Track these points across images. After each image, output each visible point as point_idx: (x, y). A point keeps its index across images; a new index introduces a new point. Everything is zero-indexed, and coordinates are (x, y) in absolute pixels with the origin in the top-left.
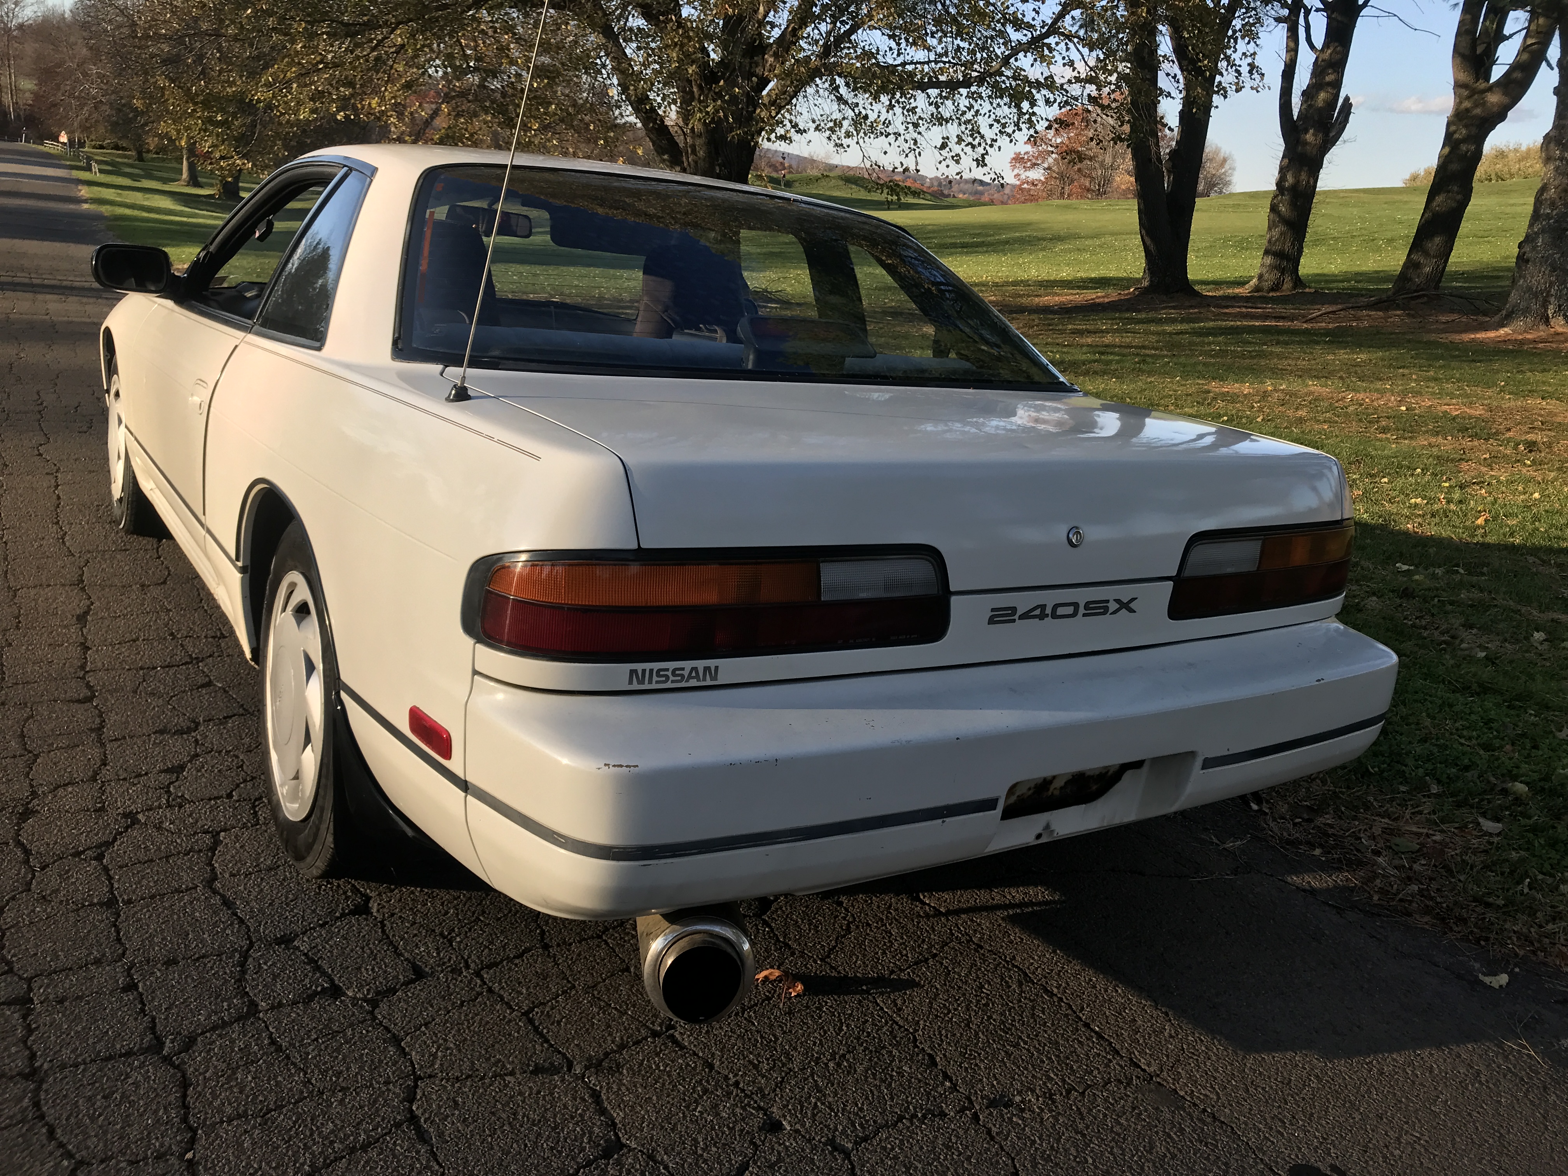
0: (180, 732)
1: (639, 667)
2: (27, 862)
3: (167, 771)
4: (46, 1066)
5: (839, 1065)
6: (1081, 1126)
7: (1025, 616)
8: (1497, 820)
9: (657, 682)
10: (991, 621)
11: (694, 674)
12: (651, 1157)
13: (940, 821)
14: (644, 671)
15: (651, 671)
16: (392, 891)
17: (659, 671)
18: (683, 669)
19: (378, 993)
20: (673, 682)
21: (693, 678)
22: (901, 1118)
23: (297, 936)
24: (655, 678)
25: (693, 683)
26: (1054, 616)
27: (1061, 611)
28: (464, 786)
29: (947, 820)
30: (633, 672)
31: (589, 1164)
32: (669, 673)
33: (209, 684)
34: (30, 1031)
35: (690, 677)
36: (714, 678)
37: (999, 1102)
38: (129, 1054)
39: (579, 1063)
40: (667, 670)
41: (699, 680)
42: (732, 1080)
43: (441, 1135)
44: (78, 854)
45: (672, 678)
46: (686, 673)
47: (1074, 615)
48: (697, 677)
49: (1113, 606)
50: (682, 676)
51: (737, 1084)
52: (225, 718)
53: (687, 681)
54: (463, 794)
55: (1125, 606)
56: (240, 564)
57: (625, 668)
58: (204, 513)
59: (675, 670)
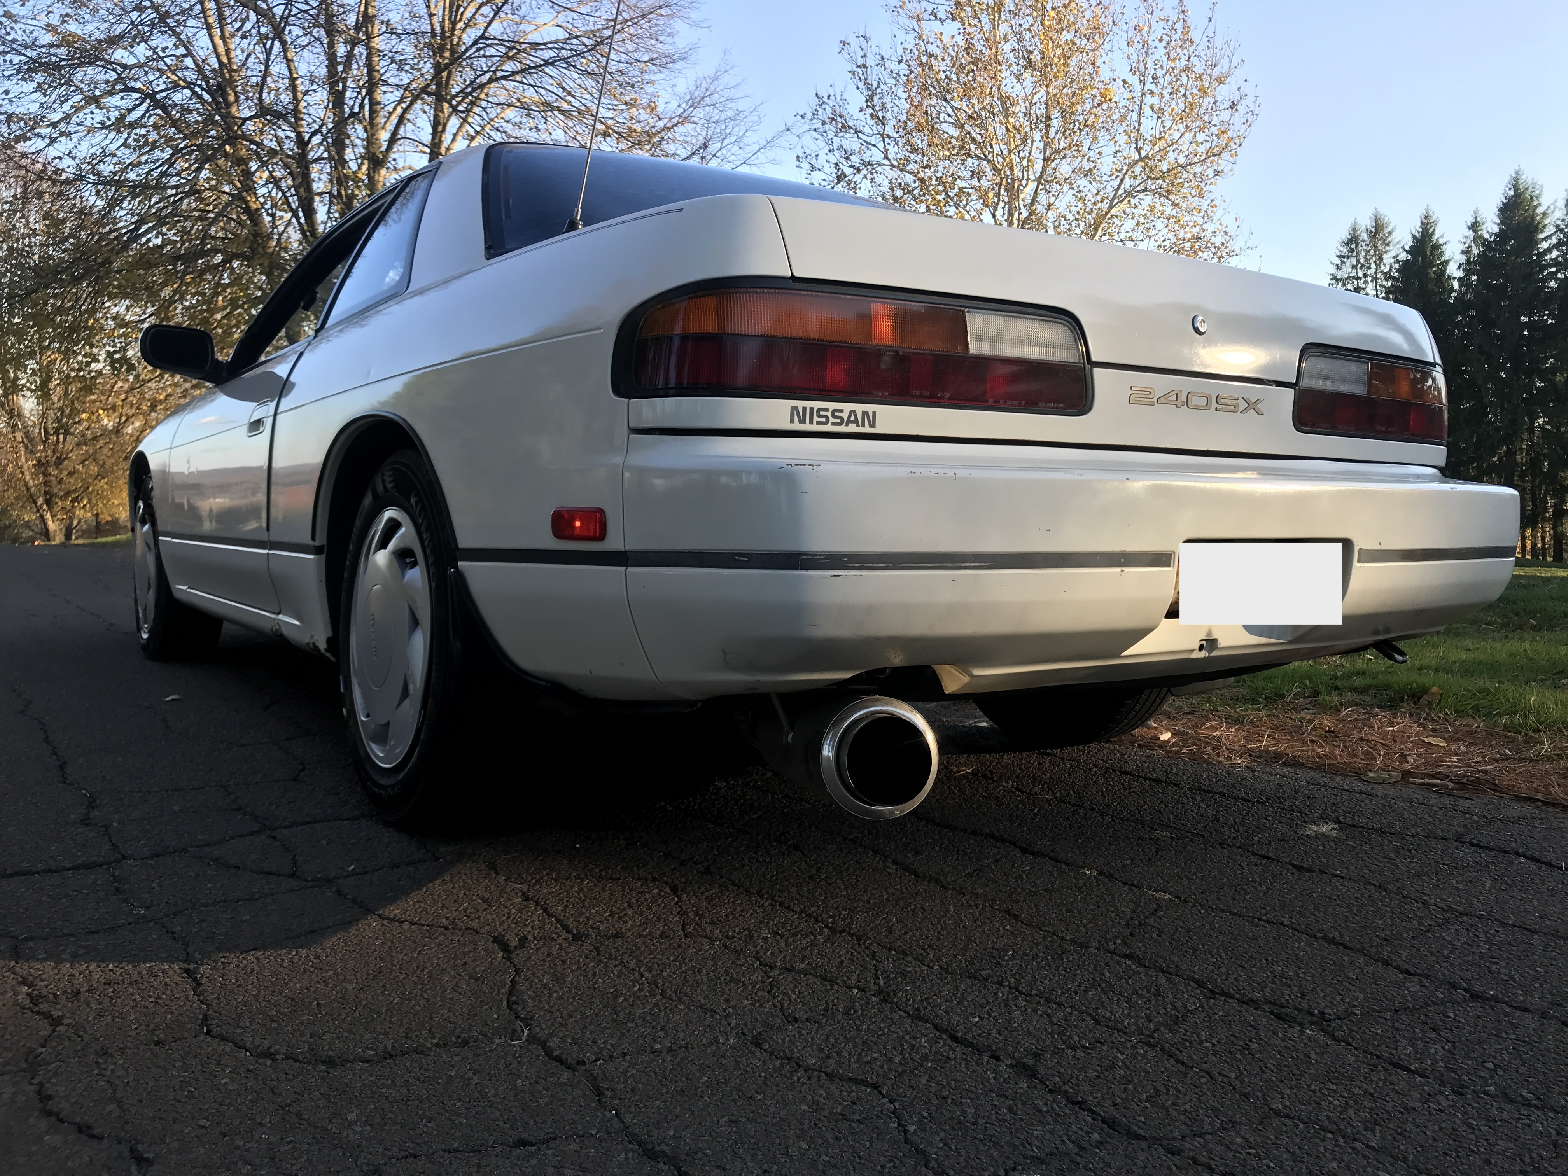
1: (800, 404)
7: (1161, 400)
9: (818, 424)
11: (853, 418)
13: (1118, 570)
14: (804, 409)
15: (812, 409)
17: (819, 410)
18: (842, 411)
20: (833, 424)
21: (852, 422)
24: (816, 419)
25: (852, 428)
26: (1189, 406)
27: (1195, 401)
28: (623, 559)
29: (1126, 569)
30: (794, 409)
32: (829, 414)
35: (849, 421)
36: (873, 425)
40: (827, 410)
41: (858, 425)
45: (832, 420)
46: (845, 416)
47: (1207, 407)
48: (856, 422)
49: (1243, 405)
50: (842, 418)
53: (847, 425)
54: (623, 570)
55: (1253, 406)
56: (317, 543)
57: (786, 404)
58: (268, 529)
59: (834, 411)
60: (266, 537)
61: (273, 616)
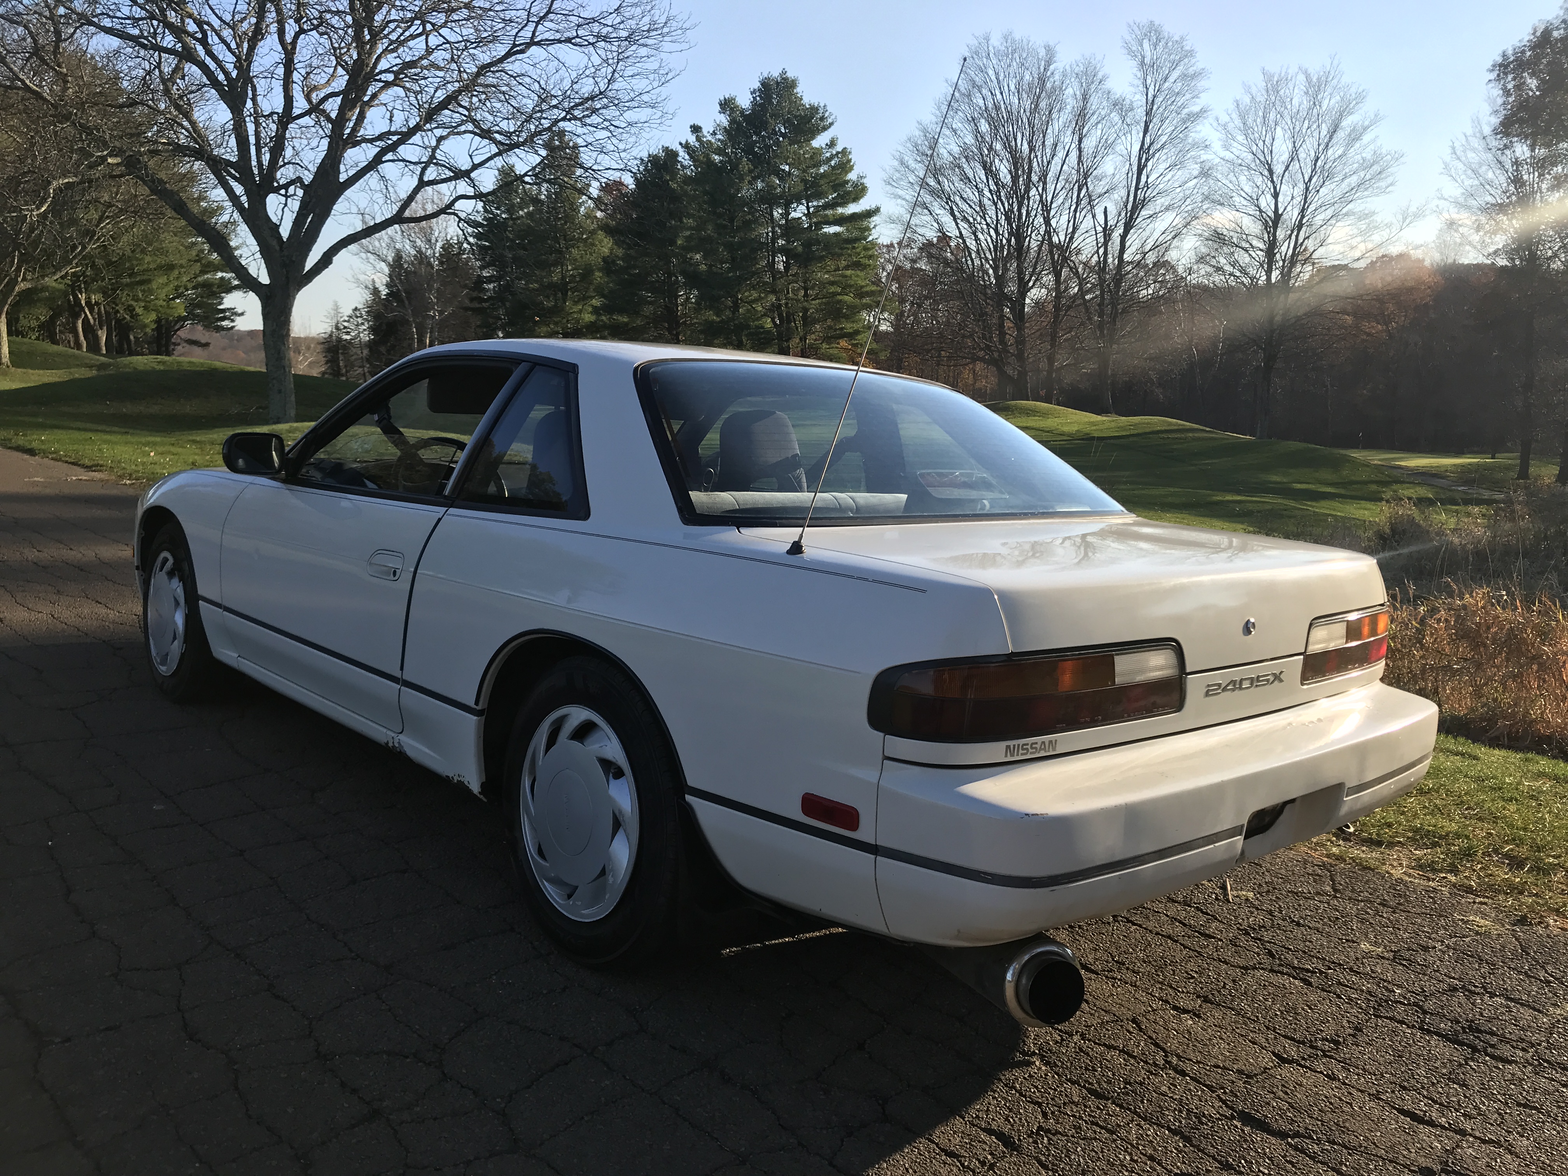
1: (1011, 743)
7: (1225, 689)
9: (1022, 754)
10: (1207, 694)
11: (1043, 747)
14: (1014, 746)
15: (1019, 745)
17: (1023, 745)
18: (1036, 743)
20: (1031, 753)
21: (1043, 750)
24: (1021, 751)
25: (1043, 754)
26: (1241, 688)
27: (1244, 684)
28: (875, 850)
30: (1008, 747)
32: (1029, 747)
35: (1041, 749)
36: (1054, 749)
40: (1027, 744)
41: (1045, 751)
45: (1030, 750)
46: (1038, 746)
47: (1250, 687)
48: (1045, 749)
49: (1271, 678)
50: (1036, 748)
53: (1039, 752)
54: (872, 856)
55: (1277, 677)
56: (479, 708)
57: (1003, 744)
58: (402, 669)
59: (1033, 744)
60: (398, 674)
61: (389, 733)
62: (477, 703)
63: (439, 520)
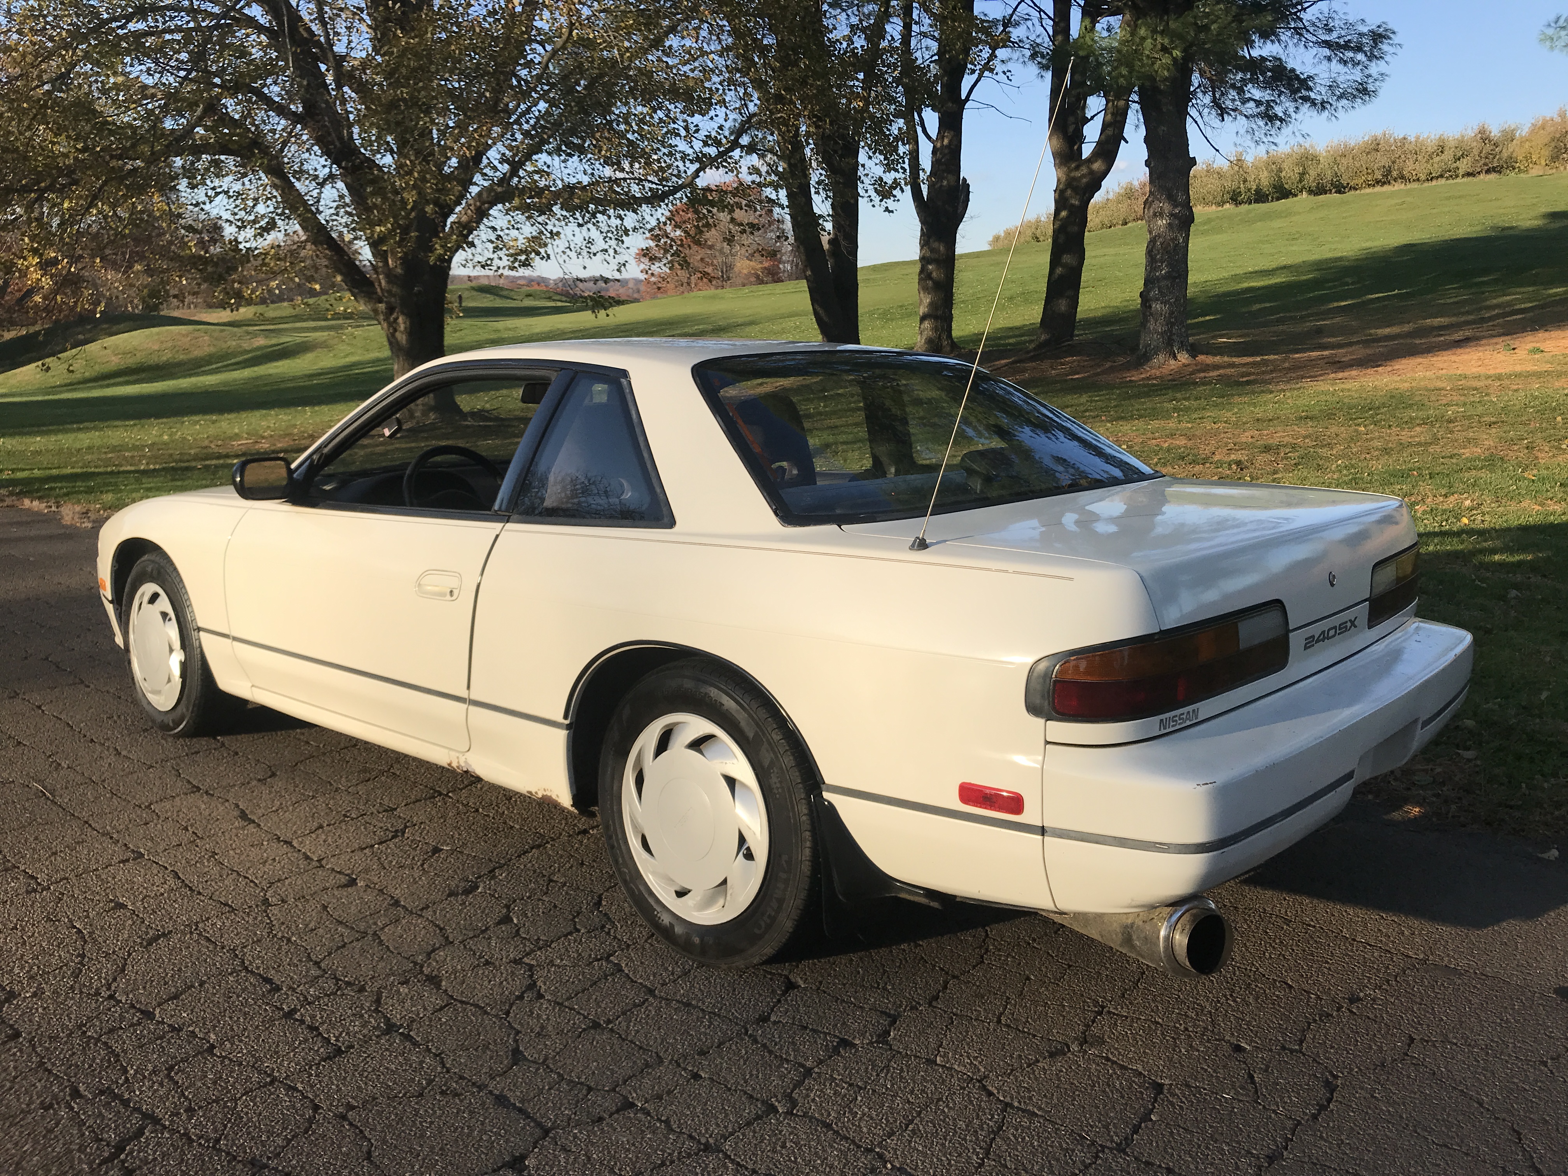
0: (467, 892)
1: (1164, 717)
2: (486, 1013)
3: (499, 923)
4: (711, 1141)
5: (1234, 1001)
6: (1418, 1000)
7: (1318, 641)
8: (1468, 749)
9: (1173, 726)
10: (1306, 648)
11: (1188, 717)
12: (1188, 1086)
14: (1166, 719)
15: (1170, 718)
16: (797, 967)
17: (1173, 717)
19: (879, 1036)
22: (1309, 1024)
23: (769, 1014)
24: (1172, 723)
25: (1188, 723)
26: (1328, 638)
27: (1330, 634)
28: (1043, 831)
30: (1162, 720)
31: (1156, 1100)
32: (1177, 718)
33: (436, 850)
34: (667, 1122)
36: (1197, 718)
37: (1354, 999)
38: (758, 1117)
39: (1073, 1043)
42: (1182, 1028)
43: (1040, 1109)
44: (521, 997)
45: (1179, 722)
46: (1184, 716)
47: (1334, 636)
48: (1190, 719)
49: (1349, 624)
50: (1183, 719)
51: (1186, 1029)
52: (490, 872)
53: (1185, 722)
54: (1040, 837)
55: (1353, 623)
56: (568, 722)
57: (1157, 719)
58: (468, 687)
59: (1180, 715)
60: (464, 694)
61: (453, 754)
62: (566, 717)
63: (497, 536)
